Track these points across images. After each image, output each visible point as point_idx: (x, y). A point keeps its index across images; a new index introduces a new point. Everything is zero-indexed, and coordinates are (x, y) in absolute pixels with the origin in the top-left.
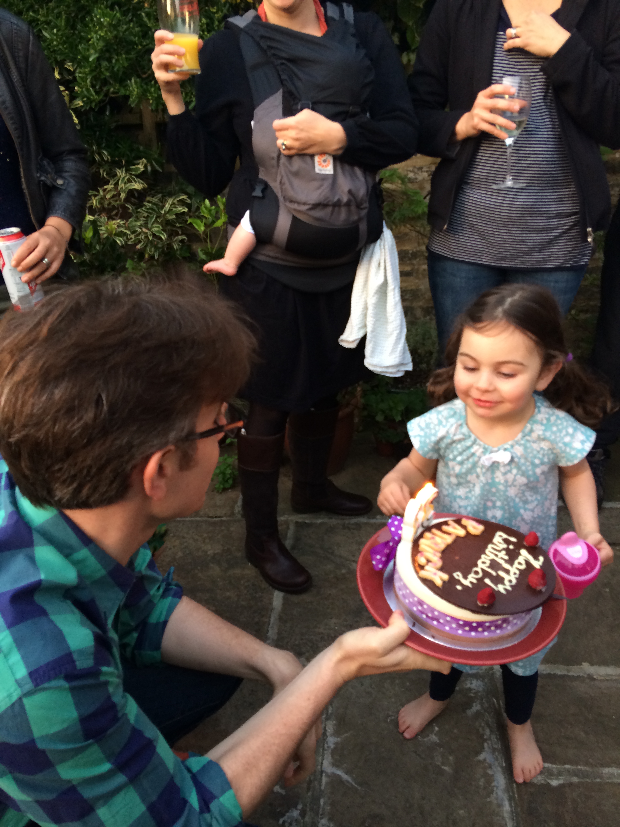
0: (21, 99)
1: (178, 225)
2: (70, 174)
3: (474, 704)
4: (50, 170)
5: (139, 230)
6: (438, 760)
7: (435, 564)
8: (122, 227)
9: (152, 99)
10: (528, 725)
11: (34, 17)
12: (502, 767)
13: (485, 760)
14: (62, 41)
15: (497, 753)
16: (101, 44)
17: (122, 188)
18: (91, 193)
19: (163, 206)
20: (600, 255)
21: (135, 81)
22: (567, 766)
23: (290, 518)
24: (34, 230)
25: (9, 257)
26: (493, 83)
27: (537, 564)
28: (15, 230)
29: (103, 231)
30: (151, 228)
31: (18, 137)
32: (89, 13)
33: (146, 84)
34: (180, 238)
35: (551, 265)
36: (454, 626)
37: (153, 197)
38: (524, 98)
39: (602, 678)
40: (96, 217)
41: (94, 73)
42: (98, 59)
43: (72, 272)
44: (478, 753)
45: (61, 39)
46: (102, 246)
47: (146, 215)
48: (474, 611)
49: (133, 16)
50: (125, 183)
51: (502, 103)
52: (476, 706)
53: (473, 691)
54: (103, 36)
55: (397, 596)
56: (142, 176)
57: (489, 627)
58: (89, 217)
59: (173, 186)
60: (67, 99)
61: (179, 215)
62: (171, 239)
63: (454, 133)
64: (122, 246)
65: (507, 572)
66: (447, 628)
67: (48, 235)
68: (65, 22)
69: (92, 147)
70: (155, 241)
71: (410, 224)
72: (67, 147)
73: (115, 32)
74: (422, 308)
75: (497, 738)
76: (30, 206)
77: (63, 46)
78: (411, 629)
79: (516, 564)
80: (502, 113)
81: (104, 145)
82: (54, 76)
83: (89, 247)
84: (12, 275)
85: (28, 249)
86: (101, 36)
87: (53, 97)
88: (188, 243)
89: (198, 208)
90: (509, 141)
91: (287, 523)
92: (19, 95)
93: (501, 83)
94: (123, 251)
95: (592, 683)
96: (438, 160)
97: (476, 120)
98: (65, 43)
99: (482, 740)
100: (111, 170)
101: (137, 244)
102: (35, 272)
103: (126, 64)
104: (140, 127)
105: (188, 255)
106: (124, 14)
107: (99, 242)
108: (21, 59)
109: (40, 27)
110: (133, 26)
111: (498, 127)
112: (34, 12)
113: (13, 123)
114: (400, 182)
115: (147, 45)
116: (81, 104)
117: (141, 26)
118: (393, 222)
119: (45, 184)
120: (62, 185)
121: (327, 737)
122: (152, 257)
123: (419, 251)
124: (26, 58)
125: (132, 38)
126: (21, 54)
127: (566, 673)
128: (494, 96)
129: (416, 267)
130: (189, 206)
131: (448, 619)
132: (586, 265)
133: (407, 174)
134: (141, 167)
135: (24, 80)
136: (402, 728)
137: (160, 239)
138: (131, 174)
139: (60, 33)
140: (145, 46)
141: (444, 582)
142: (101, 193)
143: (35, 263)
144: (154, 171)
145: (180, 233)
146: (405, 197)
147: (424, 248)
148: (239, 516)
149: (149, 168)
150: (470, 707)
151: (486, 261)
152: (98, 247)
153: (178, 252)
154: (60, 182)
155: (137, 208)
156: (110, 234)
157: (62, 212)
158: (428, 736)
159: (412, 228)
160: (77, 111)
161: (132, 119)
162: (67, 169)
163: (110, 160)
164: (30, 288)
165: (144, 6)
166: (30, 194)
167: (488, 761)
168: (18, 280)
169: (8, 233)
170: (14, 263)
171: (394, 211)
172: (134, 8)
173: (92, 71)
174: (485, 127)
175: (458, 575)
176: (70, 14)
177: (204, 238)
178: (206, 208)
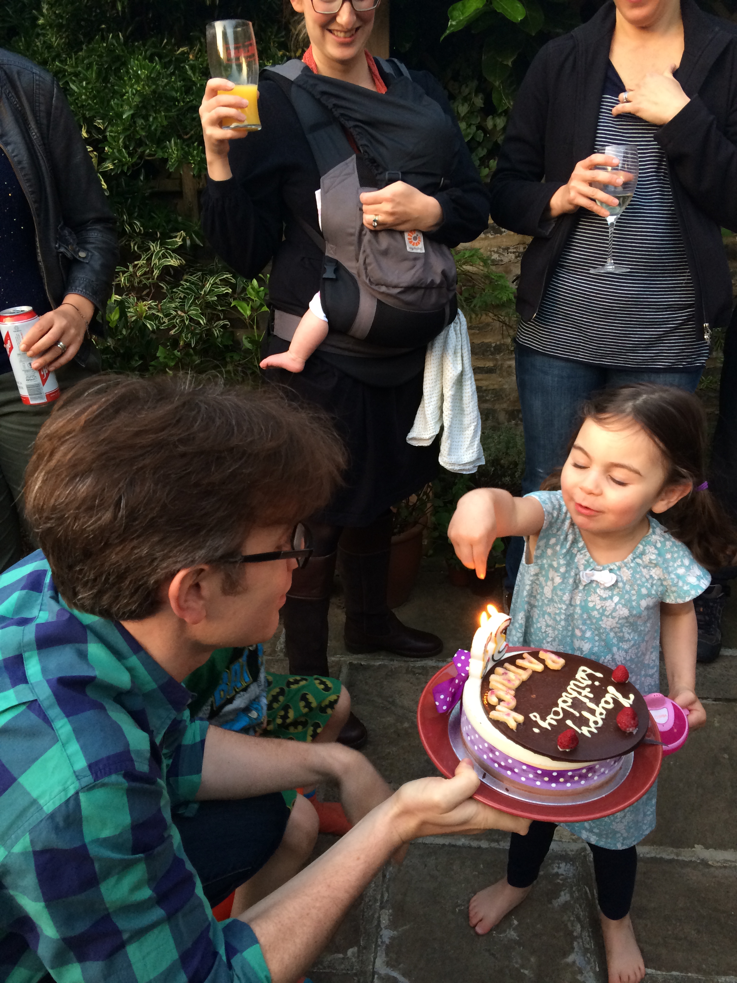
0: (40, 158)
1: (220, 308)
2: (93, 246)
3: (562, 893)
4: (71, 241)
5: (174, 313)
6: (517, 962)
7: (508, 703)
8: (154, 309)
9: (194, 163)
10: (627, 920)
11: (60, 67)
12: (595, 972)
13: (574, 962)
14: (92, 94)
15: (589, 955)
16: (137, 99)
17: (155, 264)
18: (118, 268)
19: (204, 286)
20: (719, 355)
21: (175, 143)
22: (674, 973)
23: (342, 659)
24: (50, 309)
25: (18, 338)
26: (595, 153)
27: (627, 703)
28: (26, 309)
29: (131, 313)
30: (188, 311)
31: (35, 202)
32: (125, 64)
33: (188, 146)
34: (222, 323)
35: (660, 365)
36: (531, 776)
37: (191, 275)
38: (629, 171)
39: (719, 864)
40: (124, 296)
41: (128, 133)
42: (133, 116)
43: (92, 359)
44: (565, 954)
45: (90, 94)
46: (129, 331)
47: (182, 295)
48: (554, 758)
49: (175, 69)
50: (159, 259)
51: (602, 176)
52: (565, 895)
53: (561, 877)
54: (139, 91)
55: (464, 744)
56: (180, 251)
57: (572, 777)
58: (116, 297)
59: (217, 262)
60: (95, 161)
61: (222, 297)
62: (211, 324)
63: (548, 208)
64: (153, 331)
65: (593, 712)
66: (523, 779)
67: (65, 315)
68: (96, 73)
69: (122, 216)
70: (192, 326)
71: (493, 313)
72: (92, 215)
73: (154, 87)
74: (506, 411)
75: (589, 936)
76: (45, 281)
77: (93, 102)
78: (481, 781)
79: (602, 704)
80: (604, 187)
81: (136, 214)
82: (81, 135)
83: (114, 332)
84: (21, 361)
85: (41, 331)
86: (136, 90)
87: (78, 158)
88: (231, 329)
89: (244, 289)
90: (611, 219)
91: (339, 665)
92: (39, 154)
93: (604, 153)
94: (154, 336)
95: (707, 870)
96: (529, 239)
97: (573, 194)
98: (95, 97)
99: (570, 937)
100: (143, 243)
101: (171, 330)
102: (48, 357)
103: (165, 123)
104: (179, 194)
105: (231, 343)
106: (165, 66)
107: (126, 326)
108: (43, 114)
109: (67, 79)
110: (176, 79)
111: (599, 204)
112: (61, 62)
113: (30, 186)
114: (482, 264)
115: (192, 101)
116: (111, 167)
117: (184, 80)
118: (473, 310)
119: (64, 255)
120: (84, 258)
121: (382, 929)
122: (188, 345)
123: (504, 344)
124: (49, 114)
125: (174, 94)
126: (43, 108)
127: (676, 858)
128: (595, 167)
129: (500, 363)
130: (233, 287)
131: (524, 767)
132: (702, 367)
133: (491, 255)
134: (179, 241)
135: (44, 137)
136: (474, 921)
137: (199, 323)
138: (167, 249)
139: (90, 86)
140: (188, 102)
141: (519, 724)
142: (131, 269)
143: (48, 346)
144: (194, 245)
145: (222, 317)
146: (487, 282)
147: (509, 341)
148: (282, 655)
149: (188, 242)
150: (558, 897)
151: (583, 357)
152: (124, 332)
153: (219, 340)
154: (82, 254)
155: (172, 288)
156: (140, 317)
157: (83, 288)
158: (505, 931)
159: (495, 318)
160: (106, 175)
161: (169, 185)
162: (91, 240)
163: (143, 232)
164: (42, 376)
165: (188, 57)
166: (46, 267)
167: (577, 962)
168: (27, 367)
169: (18, 311)
170: (23, 346)
171: (474, 297)
172: (177, 59)
173: (125, 130)
174: (583, 202)
175: (535, 716)
176: (102, 65)
177: (250, 323)
178: (253, 288)
